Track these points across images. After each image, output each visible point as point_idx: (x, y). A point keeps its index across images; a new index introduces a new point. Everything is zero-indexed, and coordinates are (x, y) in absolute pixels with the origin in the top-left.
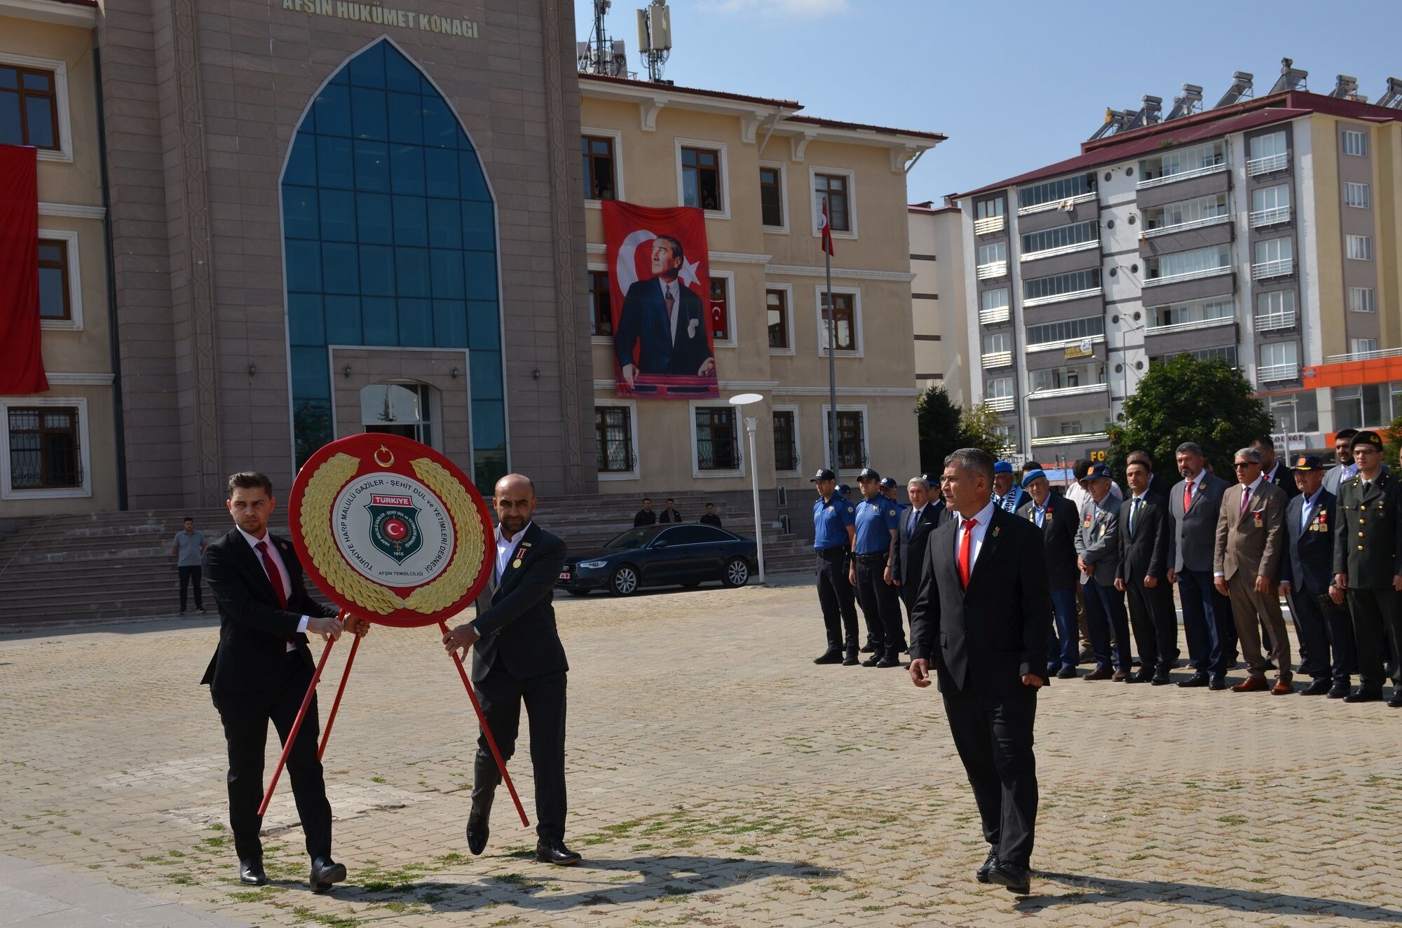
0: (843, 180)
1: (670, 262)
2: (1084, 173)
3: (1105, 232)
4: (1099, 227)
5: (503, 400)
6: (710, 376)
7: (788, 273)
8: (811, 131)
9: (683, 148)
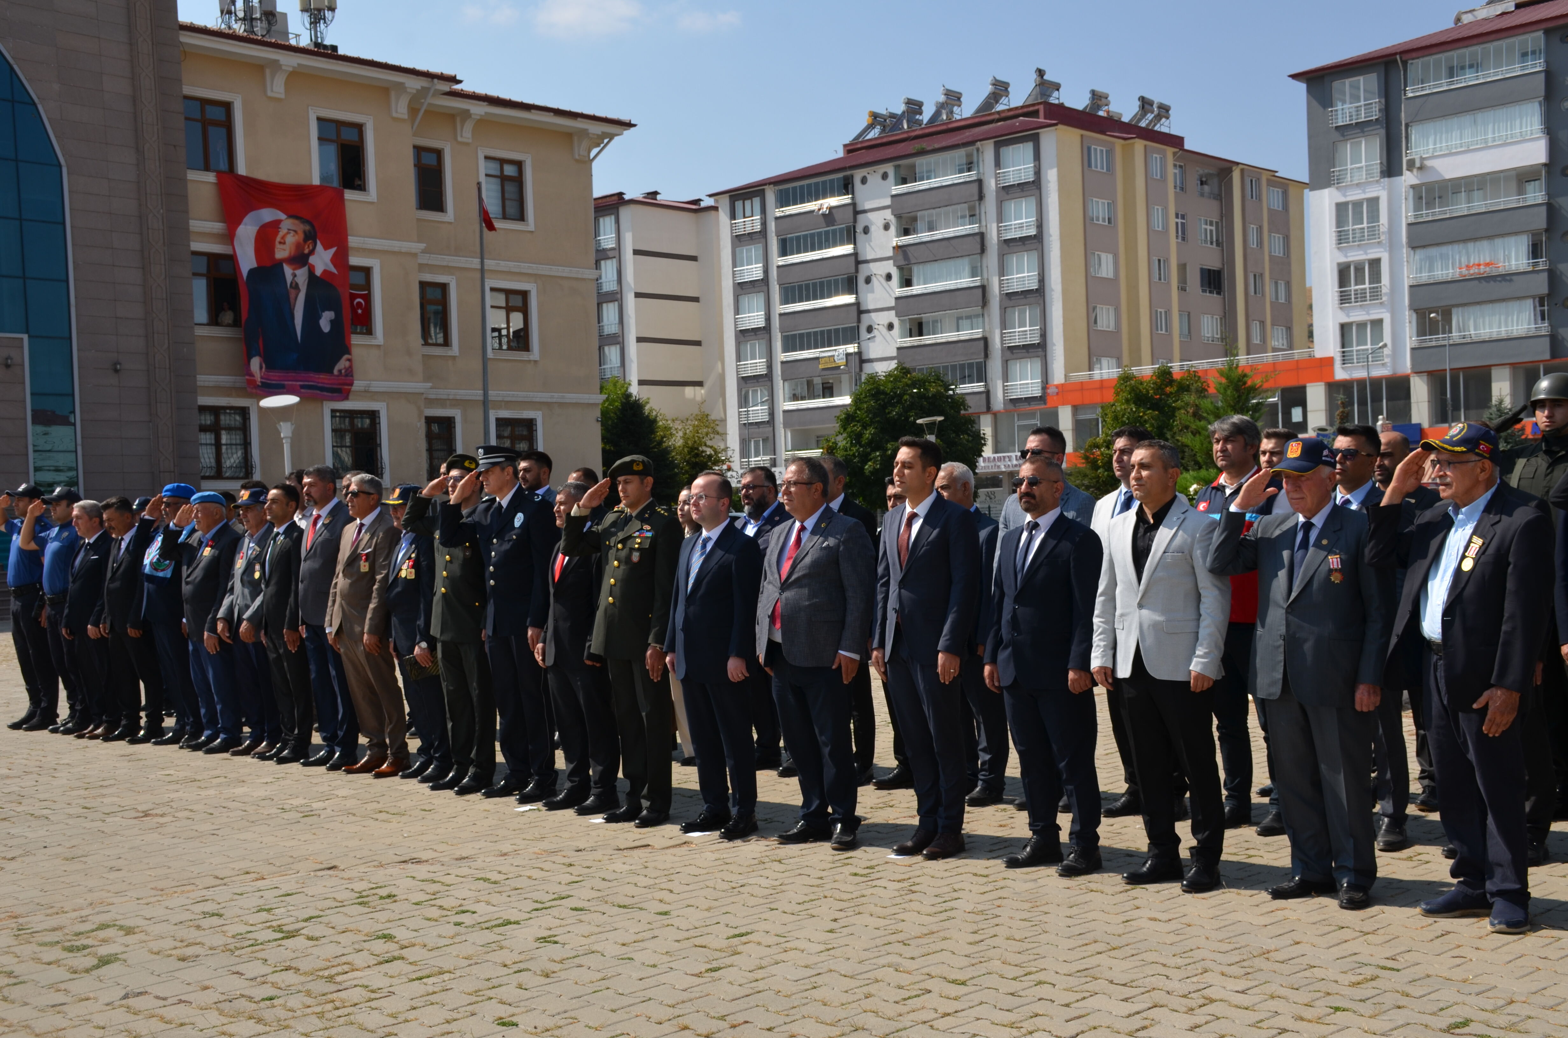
0: (519, 164)
1: (298, 246)
2: (841, 175)
3: (860, 237)
4: (855, 232)
5: (73, 395)
6: (346, 375)
7: (451, 264)
8: (479, 110)
9: (319, 119)
